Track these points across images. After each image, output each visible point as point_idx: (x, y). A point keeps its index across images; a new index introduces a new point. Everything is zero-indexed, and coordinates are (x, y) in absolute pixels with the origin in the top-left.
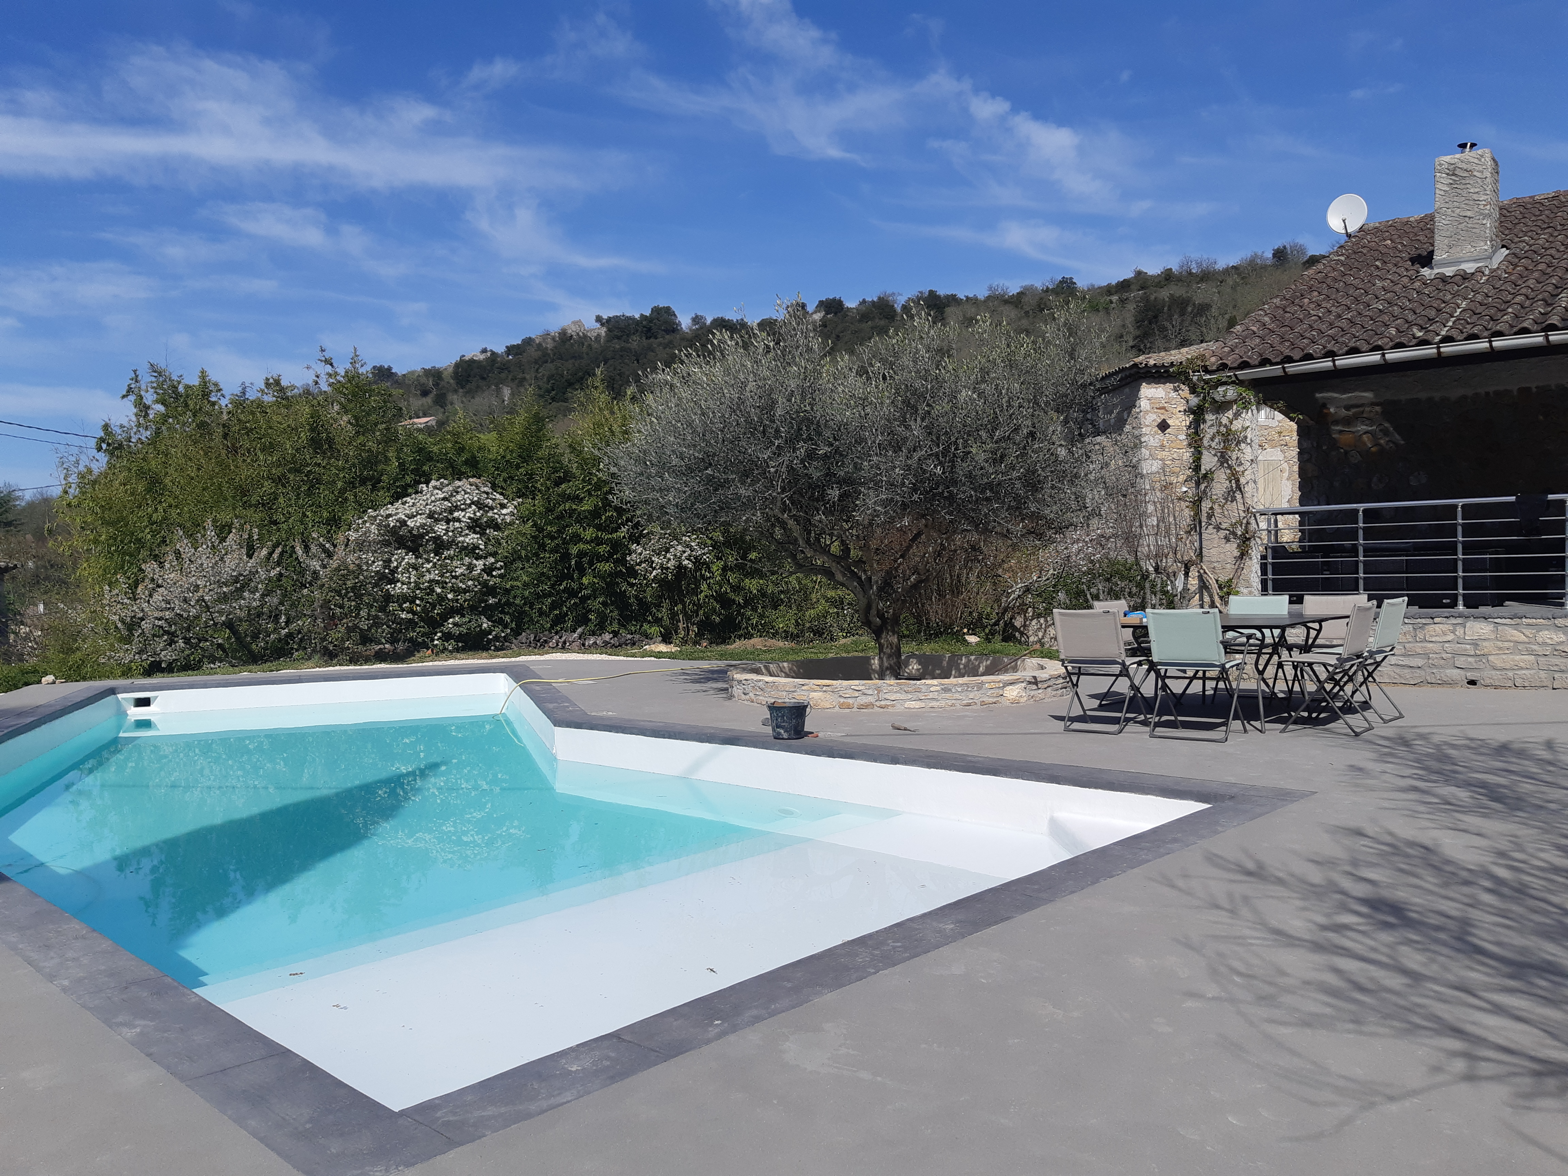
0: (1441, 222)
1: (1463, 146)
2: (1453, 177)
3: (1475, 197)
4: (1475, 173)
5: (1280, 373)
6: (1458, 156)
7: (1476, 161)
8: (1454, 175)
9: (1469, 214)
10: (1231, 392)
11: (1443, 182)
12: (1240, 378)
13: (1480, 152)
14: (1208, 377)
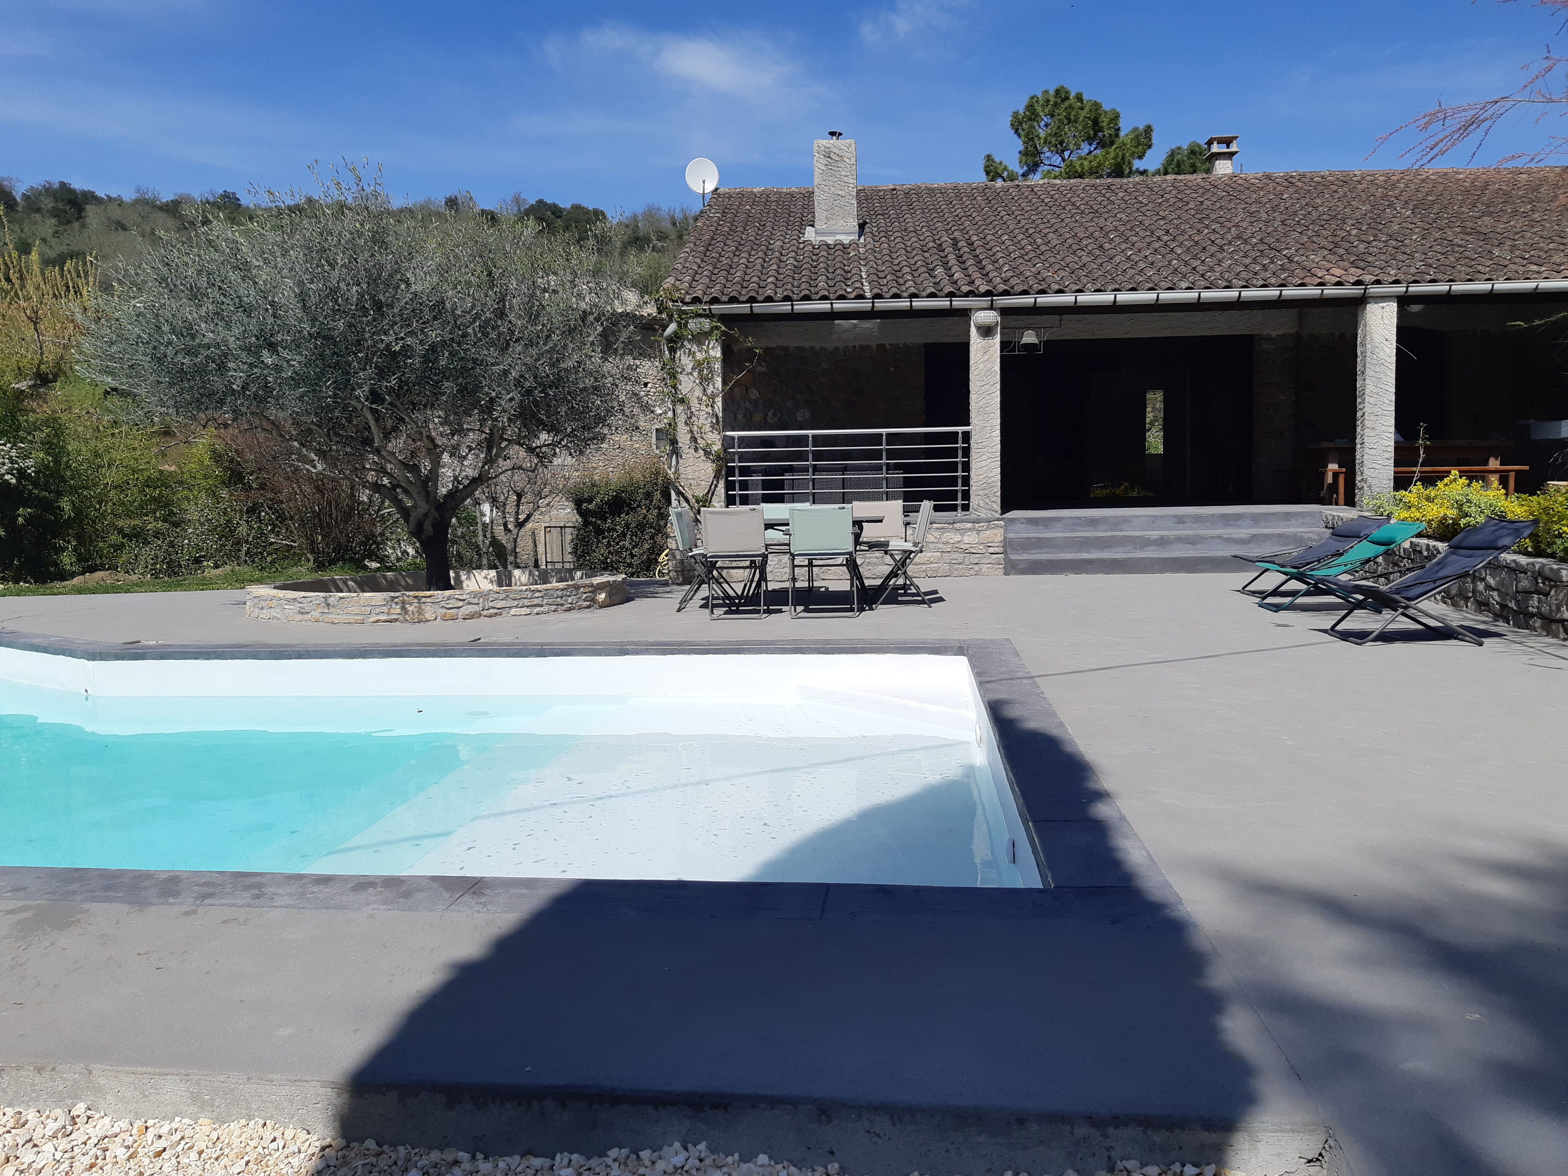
0: (818, 197)
1: (833, 134)
2: (828, 159)
3: (845, 179)
4: (845, 159)
5: (748, 311)
6: (831, 141)
7: (845, 148)
8: (829, 157)
9: (841, 193)
10: (706, 324)
11: (819, 164)
12: (713, 312)
13: (848, 141)
14: (685, 308)
